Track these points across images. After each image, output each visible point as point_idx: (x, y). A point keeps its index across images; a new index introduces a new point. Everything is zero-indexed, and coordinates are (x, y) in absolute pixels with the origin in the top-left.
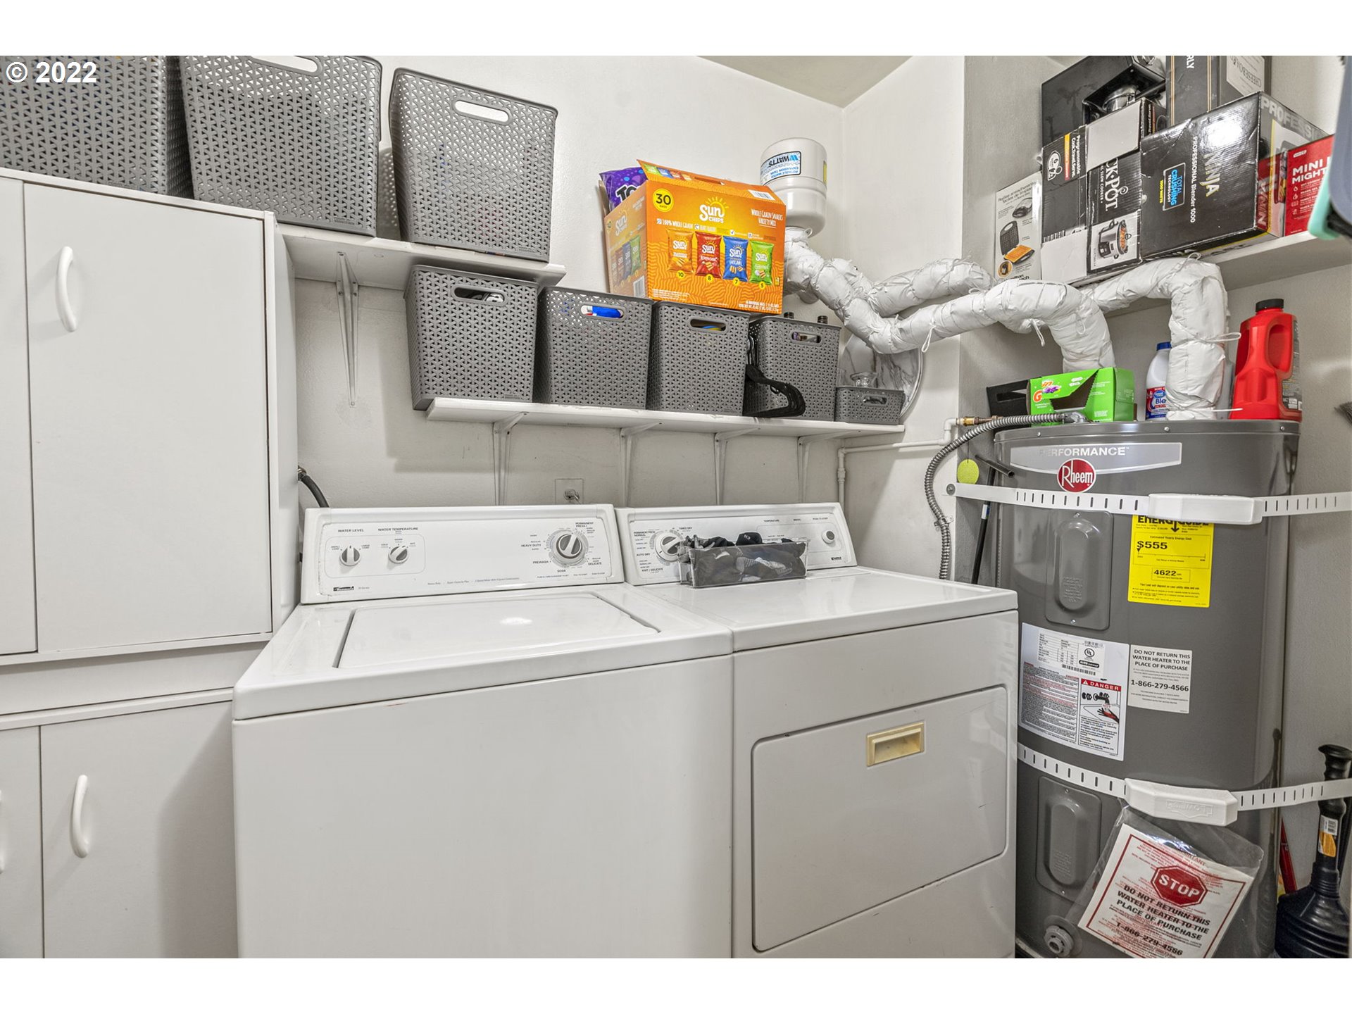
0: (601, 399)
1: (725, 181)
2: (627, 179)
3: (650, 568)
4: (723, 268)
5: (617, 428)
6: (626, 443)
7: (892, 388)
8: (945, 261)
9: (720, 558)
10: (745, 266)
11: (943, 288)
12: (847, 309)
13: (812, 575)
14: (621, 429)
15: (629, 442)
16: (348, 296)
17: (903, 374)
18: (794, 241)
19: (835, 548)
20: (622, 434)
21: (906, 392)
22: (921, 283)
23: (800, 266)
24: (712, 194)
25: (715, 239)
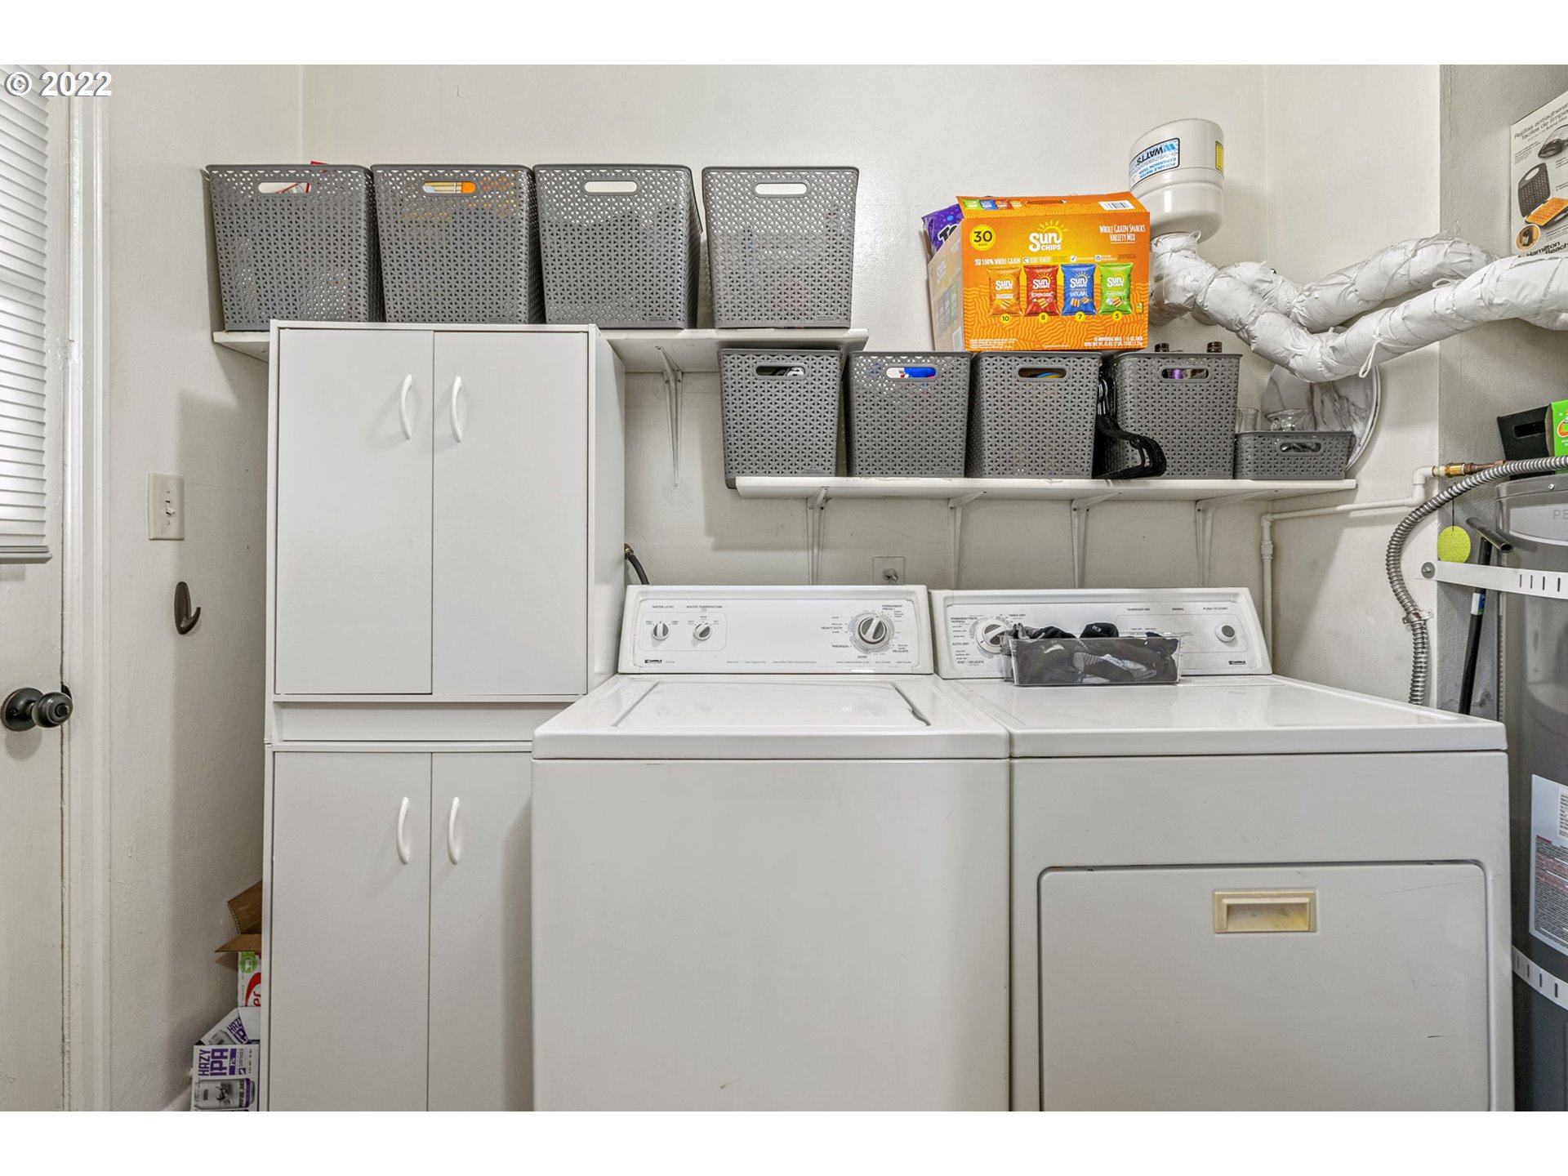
0: (910, 468)
1: (1066, 198)
2: (950, 218)
3: (968, 660)
4: (1061, 303)
5: (945, 499)
6: (955, 515)
7: (1338, 429)
8: (1403, 244)
9: (1052, 652)
10: (1091, 296)
11: (1401, 283)
12: (1252, 328)
13: (1185, 681)
14: (948, 499)
15: (959, 514)
16: (673, 384)
17: (1353, 408)
18: (1174, 251)
19: (1235, 649)
20: (951, 505)
21: (1357, 431)
22: (1366, 280)
23: (1180, 283)
24: (1046, 218)
25: (1050, 270)
